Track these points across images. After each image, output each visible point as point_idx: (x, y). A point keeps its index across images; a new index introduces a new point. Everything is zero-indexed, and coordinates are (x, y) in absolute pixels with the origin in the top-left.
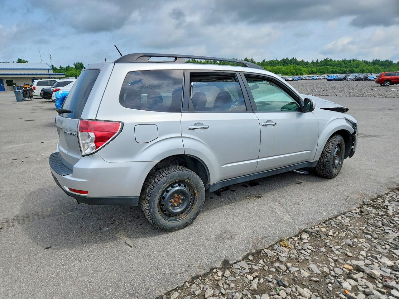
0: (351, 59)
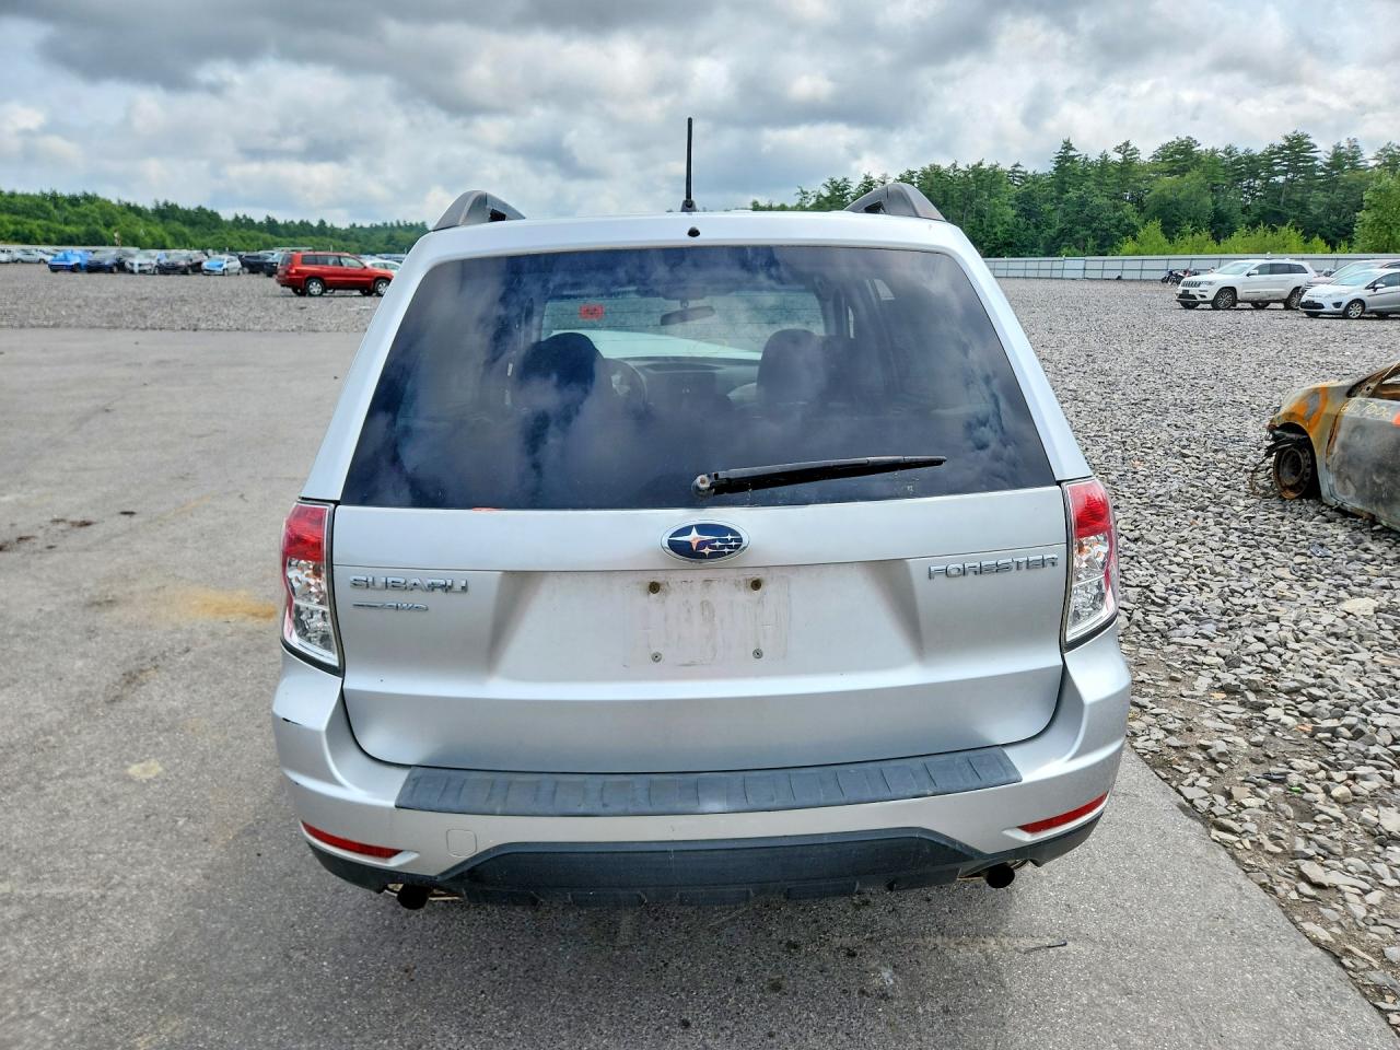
0: (78, 192)
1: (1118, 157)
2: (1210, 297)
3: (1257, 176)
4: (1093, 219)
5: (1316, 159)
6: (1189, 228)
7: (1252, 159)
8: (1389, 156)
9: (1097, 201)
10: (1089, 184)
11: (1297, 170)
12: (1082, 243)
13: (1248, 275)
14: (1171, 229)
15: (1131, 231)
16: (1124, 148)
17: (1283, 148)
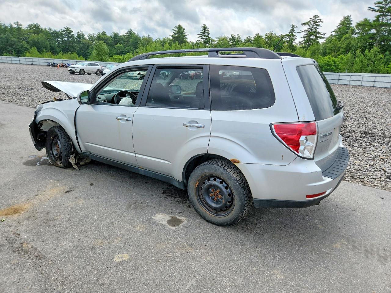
1: (16, 26)
2: (78, 71)
3: (59, 38)
4: (13, 45)
5: (74, 35)
6: (45, 50)
7: (57, 33)
8: (90, 37)
9: (12, 39)
10: (8, 33)
11: (70, 37)
12: (11, 52)
13: (86, 66)
14: (39, 50)
15: (26, 49)
16: (17, 23)
17: (64, 31)
